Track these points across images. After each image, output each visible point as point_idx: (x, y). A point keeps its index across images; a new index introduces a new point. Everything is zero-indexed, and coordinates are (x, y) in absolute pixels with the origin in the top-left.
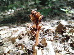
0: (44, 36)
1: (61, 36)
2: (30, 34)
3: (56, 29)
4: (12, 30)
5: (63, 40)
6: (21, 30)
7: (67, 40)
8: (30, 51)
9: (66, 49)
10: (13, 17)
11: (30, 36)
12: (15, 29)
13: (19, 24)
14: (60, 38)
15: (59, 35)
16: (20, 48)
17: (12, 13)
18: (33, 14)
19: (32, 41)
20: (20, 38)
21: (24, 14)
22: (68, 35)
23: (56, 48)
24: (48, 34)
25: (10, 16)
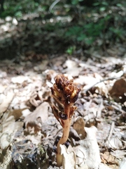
0: (83, 103)
1: (120, 107)
6: (34, 82)
10: (15, 38)
14: (117, 112)
15: (116, 103)
16: (31, 132)
17: (13, 28)
21: (40, 32)
24: (91, 100)
25: (9, 35)
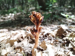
0: (44, 40)
1: (62, 40)
2: (29, 37)
3: (56, 33)
4: (11, 33)
5: (63, 45)
6: (21, 33)
7: (68, 44)
8: (29, 54)
9: (66, 53)
10: (13, 20)
11: (30, 39)
12: (14, 32)
13: (19, 27)
14: (60, 42)
15: (59, 39)
16: (18, 51)
17: (12, 17)
18: (34, 15)
19: (31, 44)
20: (19, 41)
21: (24, 18)
22: (69, 39)
23: (56, 52)
24: (48, 38)
25: (10, 19)
